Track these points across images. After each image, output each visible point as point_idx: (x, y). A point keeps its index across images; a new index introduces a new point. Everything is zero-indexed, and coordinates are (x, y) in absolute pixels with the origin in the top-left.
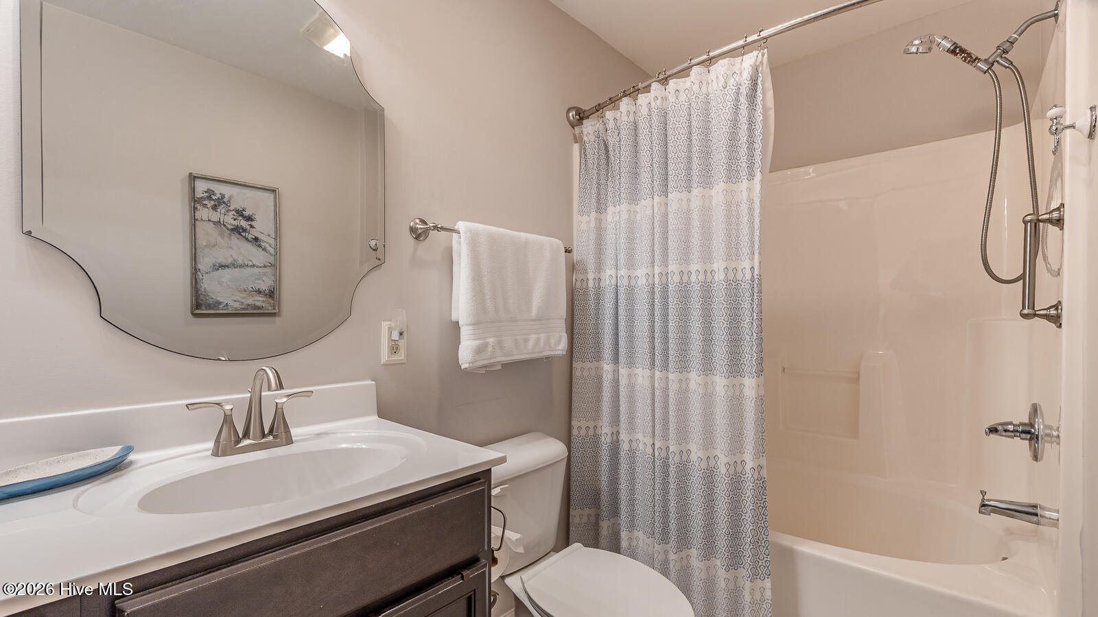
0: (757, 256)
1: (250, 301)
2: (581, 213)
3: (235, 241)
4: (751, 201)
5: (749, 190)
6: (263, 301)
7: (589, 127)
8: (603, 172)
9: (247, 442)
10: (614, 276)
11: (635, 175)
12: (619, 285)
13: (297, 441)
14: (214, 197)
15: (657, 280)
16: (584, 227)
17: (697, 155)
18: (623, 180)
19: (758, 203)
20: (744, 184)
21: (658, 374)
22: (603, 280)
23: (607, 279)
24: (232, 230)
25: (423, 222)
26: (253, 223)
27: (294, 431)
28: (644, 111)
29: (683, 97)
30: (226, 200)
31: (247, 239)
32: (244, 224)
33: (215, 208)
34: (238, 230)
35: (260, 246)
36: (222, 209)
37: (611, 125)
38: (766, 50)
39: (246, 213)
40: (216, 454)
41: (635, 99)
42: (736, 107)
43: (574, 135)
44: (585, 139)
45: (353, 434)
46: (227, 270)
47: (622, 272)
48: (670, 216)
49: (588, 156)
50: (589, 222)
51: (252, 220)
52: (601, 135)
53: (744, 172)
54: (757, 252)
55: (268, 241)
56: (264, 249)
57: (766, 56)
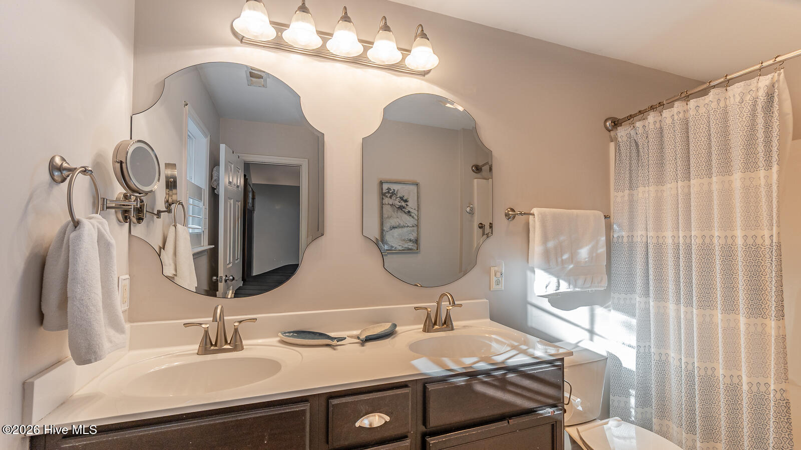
0: (775, 228)
1: (406, 246)
2: (617, 190)
3: (400, 214)
4: (769, 186)
5: (767, 177)
6: (412, 246)
7: (622, 132)
8: (634, 162)
9: (436, 327)
10: (645, 236)
11: (661, 164)
12: (649, 242)
13: (456, 329)
14: (391, 192)
15: (681, 240)
16: (619, 199)
17: (716, 153)
18: (650, 170)
19: (775, 188)
20: (762, 173)
21: (683, 309)
22: (635, 237)
23: (639, 237)
24: (399, 208)
25: (513, 210)
26: (408, 203)
27: (454, 323)
28: (669, 121)
29: (702, 110)
30: (395, 192)
31: (405, 212)
32: (403, 204)
33: (391, 197)
34: (401, 208)
35: (411, 215)
36: (394, 198)
37: (640, 131)
38: (782, 70)
39: (405, 198)
40: (424, 331)
41: (661, 112)
42: (753, 115)
43: (611, 137)
44: (620, 139)
45: (483, 329)
46: (396, 230)
47: (651, 234)
48: (692, 196)
49: (622, 151)
50: (623, 196)
51: (407, 202)
52: (632, 137)
53: (761, 162)
54: (775, 225)
55: (414, 212)
56: (413, 217)
57: (782, 75)
